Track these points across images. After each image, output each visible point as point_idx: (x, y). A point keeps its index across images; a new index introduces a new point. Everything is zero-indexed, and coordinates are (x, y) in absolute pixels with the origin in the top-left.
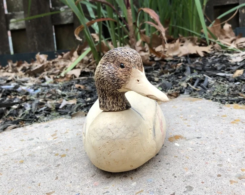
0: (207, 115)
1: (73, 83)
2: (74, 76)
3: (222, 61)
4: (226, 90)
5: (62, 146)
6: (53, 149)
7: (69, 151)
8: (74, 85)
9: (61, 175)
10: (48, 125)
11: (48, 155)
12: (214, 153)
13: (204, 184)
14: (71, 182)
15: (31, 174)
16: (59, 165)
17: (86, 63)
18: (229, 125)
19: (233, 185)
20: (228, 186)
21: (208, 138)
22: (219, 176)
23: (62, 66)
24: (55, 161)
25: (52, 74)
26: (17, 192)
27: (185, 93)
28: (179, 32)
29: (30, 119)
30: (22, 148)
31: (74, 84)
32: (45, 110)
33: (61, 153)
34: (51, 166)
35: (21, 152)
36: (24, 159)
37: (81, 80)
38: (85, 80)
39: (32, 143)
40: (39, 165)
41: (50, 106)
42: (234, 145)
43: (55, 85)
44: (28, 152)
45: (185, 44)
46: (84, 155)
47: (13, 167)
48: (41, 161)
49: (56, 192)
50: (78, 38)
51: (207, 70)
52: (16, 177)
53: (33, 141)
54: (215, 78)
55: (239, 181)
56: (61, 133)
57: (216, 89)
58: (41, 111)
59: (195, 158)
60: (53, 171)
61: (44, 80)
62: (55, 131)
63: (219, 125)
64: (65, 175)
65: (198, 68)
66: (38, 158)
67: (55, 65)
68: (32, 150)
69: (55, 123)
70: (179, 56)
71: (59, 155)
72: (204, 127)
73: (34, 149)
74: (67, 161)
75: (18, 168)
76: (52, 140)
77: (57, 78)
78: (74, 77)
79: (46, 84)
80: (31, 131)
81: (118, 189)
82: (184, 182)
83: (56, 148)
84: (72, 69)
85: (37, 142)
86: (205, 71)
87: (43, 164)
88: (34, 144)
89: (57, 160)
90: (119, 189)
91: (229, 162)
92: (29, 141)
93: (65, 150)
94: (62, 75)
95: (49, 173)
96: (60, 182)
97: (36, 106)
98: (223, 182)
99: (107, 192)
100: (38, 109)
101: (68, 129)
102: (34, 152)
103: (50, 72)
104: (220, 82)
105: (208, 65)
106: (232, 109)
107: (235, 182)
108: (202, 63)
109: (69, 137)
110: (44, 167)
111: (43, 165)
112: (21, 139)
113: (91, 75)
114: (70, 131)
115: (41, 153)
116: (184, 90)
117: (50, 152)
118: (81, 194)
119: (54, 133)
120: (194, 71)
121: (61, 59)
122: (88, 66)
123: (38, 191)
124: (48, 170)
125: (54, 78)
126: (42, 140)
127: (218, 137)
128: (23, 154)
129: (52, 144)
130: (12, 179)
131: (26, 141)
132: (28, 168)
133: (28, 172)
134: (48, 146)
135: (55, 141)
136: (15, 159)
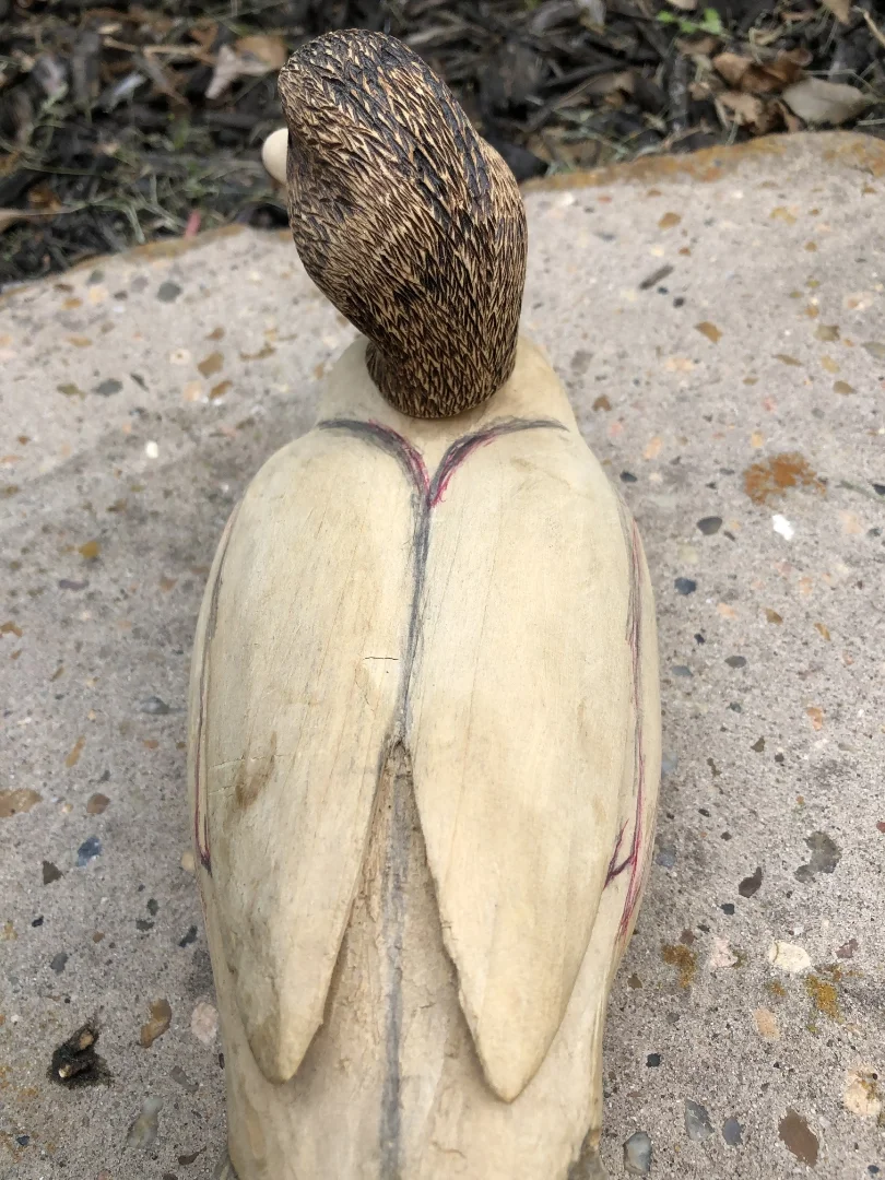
10: (176, 279)
11: (198, 506)
26: (103, 767)
27: (836, 68)
29: (77, 172)
30: (76, 451)
32: (137, 97)
35: (76, 479)
36: (97, 533)
39: (117, 412)
40: (170, 584)
44: (108, 484)
47: (63, 584)
52: (81, 658)
53: (117, 400)
56: (244, 351)
58: (122, 105)
59: (859, 644)
62: (210, 329)
66: (161, 530)
68: (125, 468)
69: (201, 264)
73: (135, 464)
75: (81, 594)
76: (206, 400)
80: (100, 323)
83: (231, 463)
85: (142, 413)
87: (188, 575)
88: (126, 424)
92: (102, 398)
97: (91, 71)
100: (104, 88)
101: (270, 322)
102: (134, 484)
109: (282, 389)
112: (64, 382)
114: (281, 339)
115: (167, 494)
116: (833, 47)
117: (210, 491)
119: (210, 349)
126: (160, 395)
128: (89, 498)
129: (212, 435)
130: (68, 673)
131: (90, 397)
132: (125, 604)
133: (129, 630)
134: (193, 445)
135: (223, 409)
136: (61, 532)
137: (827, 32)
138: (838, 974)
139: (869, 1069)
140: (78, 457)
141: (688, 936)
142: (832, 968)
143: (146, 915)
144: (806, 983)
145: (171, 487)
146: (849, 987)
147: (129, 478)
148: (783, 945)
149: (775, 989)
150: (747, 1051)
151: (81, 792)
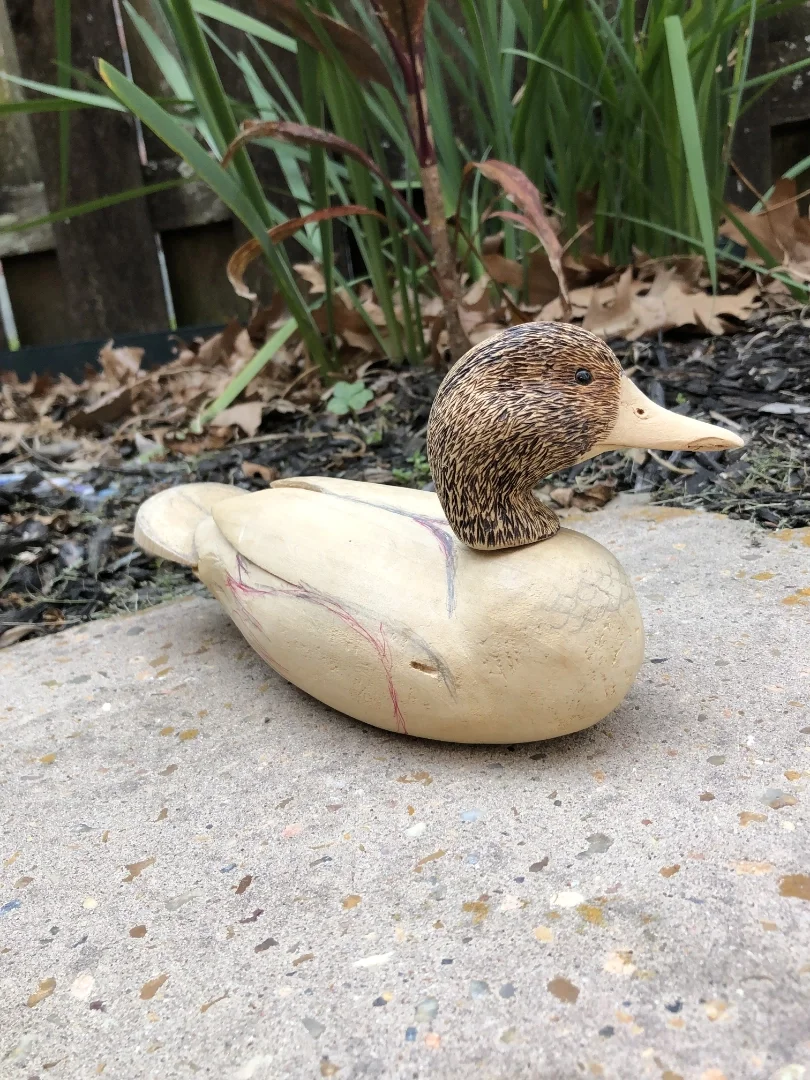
0: (702, 572)
1: (236, 456)
2: (237, 430)
3: (788, 355)
4: (790, 470)
5: (184, 699)
6: (156, 712)
7: (210, 717)
8: (239, 467)
9: (178, 803)
10: (141, 625)
11: (136, 732)
12: (702, 718)
13: (648, 829)
14: (210, 827)
15: (78, 800)
16: (172, 768)
17: (283, 376)
18: (775, 610)
19: (749, 829)
20: (731, 831)
21: (690, 661)
22: (707, 797)
23: (193, 394)
24: (160, 755)
25: (160, 424)
26: (33, 864)
27: (638, 487)
28: (633, 240)
29: (81, 601)
30: (49, 711)
31: (239, 461)
32: (133, 563)
33: (181, 724)
34: (146, 772)
35: (46, 724)
36: (56, 750)
37: (262, 446)
38: (277, 446)
39: (85, 692)
40: (106, 770)
42: (779, 685)
43: (170, 467)
44: (69, 726)
45: (655, 287)
46: (258, 729)
47: (22, 778)
48: (113, 754)
49: (158, 861)
50: (243, 292)
51: (725, 394)
52: (29, 811)
53: (88, 684)
54: (755, 423)
55: (772, 813)
56: (185, 652)
57: (752, 469)
58: (122, 568)
59: (635, 735)
60: (150, 790)
61: (133, 451)
62: (162, 645)
63: (738, 610)
64: (191, 803)
65: (692, 387)
66: (104, 745)
67: (171, 386)
68: (84, 718)
69: (162, 616)
70: (630, 337)
71: (175, 734)
72: (684, 622)
73: (92, 715)
74: (199, 754)
75: (37, 781)
76: (152, 678)
77: (176, 440)
78: (237, 437)
79: (139, 462)
80: (81, 650)
81: (362, 848)
82: (584, 819)
83: (164, 707)
84: (231, 405)
85: (102, 689)
86: (717, 396)
87: (121, 764)
88: (90, 696)
89: (167, 750)
90: (366, 849)
91: (748, 749)
92: (74, 685)
93: (195, 714)
94: (197, 426)
95: (138, 795)
96: (174, 827)
97: (101, 551)
98: (716, 818)
99: (324, 859)
100: (110, 561)
101: (207, 637)
102: (89, 725)
103: (153, 416)
104: (773, 438)
105: (733, 372)
106: (796, 548)
107: (755, 818)
108: (714, 365)
109: (211, 668)
110: (122, 777)
111: (118, 770)
112: (48, 680)
113: (299, 423)
114: (214, 644)
115: (113, 727)
116: (635, 476)
117: (146, 723)
118: (238, 868)
119: (160, 654)
120: (680, 398)
121: (190, 363)
122: (288, 387)
123: (102, 858)
124: (135, 787)
125: (166, 441)
126: (118, 680)
127: (725, 658)
128: (54, 733)
129: (153, 695)
131: (64, 686)
132: (69, 782)
133: (70, 794)
134: (139, 701)
135: (163, 683)
136: (28, 752)
137: (630, 469)
138: (604, 901)
139: (626, 949)
140: (50, 714)
141: (485, 897)
142: (599, 899)
143: (49, 935)
144: (578, 910)
145: (117, 724)
146: (612, 906)
147: (85, 722)
148: (561, 894)
149: (553, 916)
150: (526, 949)
151: (12, 877)
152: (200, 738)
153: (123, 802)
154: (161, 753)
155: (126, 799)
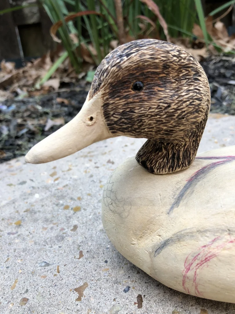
1: (53, 96)
2: (52, 88)
3: (226, 67)
5: (69, 191)
6: (59, 198)
7: (83, 200)
9: (86, 247)
11: (53, 208)
14: (106, 262)
15: (38, 247)
16: (75, 227)
17: (62, 72)
23: (34, 77)
24: (68, 220)
25: (24, 86)
26: (25, 288)
29: (11, 147)
30: (13, 198)
31: (55, 98)
33: (72, 204)
34: (65, 229)
35: (13, 205)
36: (20, 218)
38: (67, 93)
39: (26, 188)
40: (46, 229)
41: (32, 128)
43: (31, 100)
44: (23, 206)
47: (9, 234)
48: (46, 220)
49: (89, 285)
50: (56, 39)
52: (16, 254)
53: (26, 185)
54: (227, 87)
56: (63, 170)
58: (23, 135)
61: (16, 94)
62: (52, 167)
64: (92, 248)
66: (41, 215)
67: (27, 74)
68: (29, 201)
71: (70, 208)
73: (32, 200)
74: (85, 219)
75: (16, 235)
76: (53, 182)
77: (31, 91)
78: (52, 90)
79: (20, 98)
80: (19, 170)
83: (62, 196)
84: (48, 80)
85: (33, 187)
87: (52, 225)
88: (29, 191)
89: (70, 217)
92: (20, 186)
93: (76, 199)
94: (38, 86)
95: (65, 243)
96: (90, 262)
102: (32, 205)
103: (22, 82)
109: (75, 177)
110: (55, 233)
111: (52, 228)
112: (9, 183)
113: (72, 86)
114: (73, 166)
115: (43, 206)
117: (56, 203)
118: (132, 289)
119: (53, 171)
121: (31, 67)
122: (66, 74)
124: (62, 238)
125: (28, 91)
126: (39, 183)
128: (17, 209)
129: (55, 190)
130: (11, 259)
131: (16, 186)
132: (31, 236)
133: (33, 243)
134: (50, 193)
135: (58, 184)
136: (8, 220)
140: (14, 200)
145: (44, 204)
147: (30, 203)
151: (17, 298)
152: (83, 211)
153: (60, 247)
154: (68, 218)
155: (60, 245)
